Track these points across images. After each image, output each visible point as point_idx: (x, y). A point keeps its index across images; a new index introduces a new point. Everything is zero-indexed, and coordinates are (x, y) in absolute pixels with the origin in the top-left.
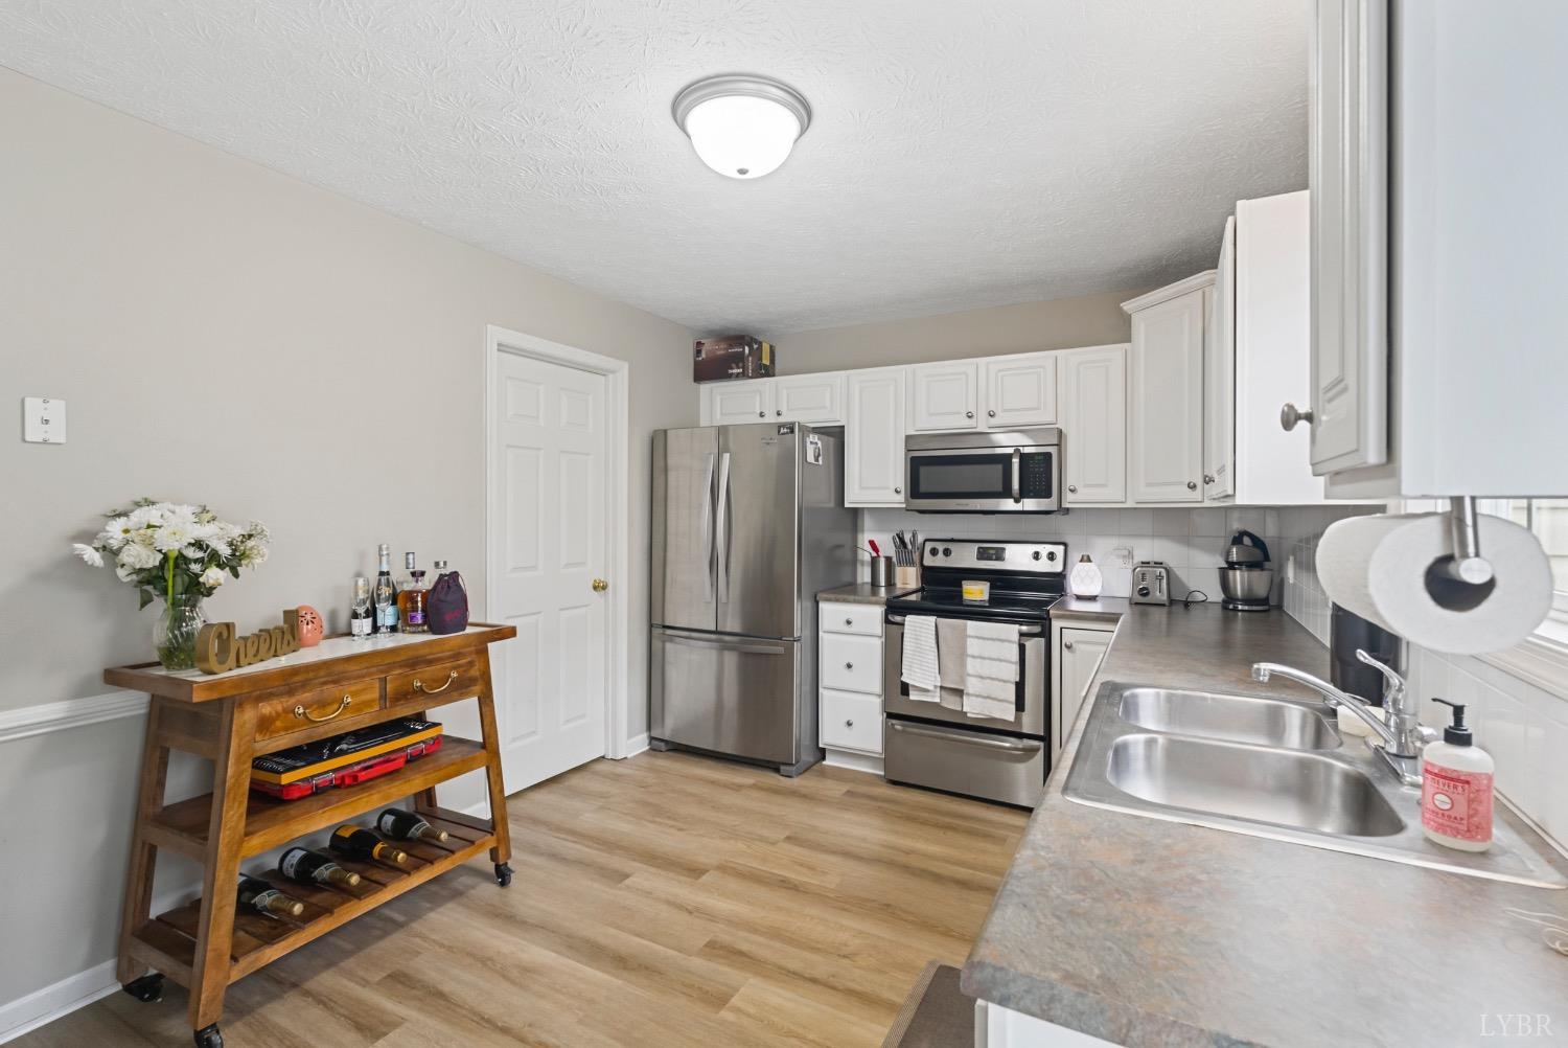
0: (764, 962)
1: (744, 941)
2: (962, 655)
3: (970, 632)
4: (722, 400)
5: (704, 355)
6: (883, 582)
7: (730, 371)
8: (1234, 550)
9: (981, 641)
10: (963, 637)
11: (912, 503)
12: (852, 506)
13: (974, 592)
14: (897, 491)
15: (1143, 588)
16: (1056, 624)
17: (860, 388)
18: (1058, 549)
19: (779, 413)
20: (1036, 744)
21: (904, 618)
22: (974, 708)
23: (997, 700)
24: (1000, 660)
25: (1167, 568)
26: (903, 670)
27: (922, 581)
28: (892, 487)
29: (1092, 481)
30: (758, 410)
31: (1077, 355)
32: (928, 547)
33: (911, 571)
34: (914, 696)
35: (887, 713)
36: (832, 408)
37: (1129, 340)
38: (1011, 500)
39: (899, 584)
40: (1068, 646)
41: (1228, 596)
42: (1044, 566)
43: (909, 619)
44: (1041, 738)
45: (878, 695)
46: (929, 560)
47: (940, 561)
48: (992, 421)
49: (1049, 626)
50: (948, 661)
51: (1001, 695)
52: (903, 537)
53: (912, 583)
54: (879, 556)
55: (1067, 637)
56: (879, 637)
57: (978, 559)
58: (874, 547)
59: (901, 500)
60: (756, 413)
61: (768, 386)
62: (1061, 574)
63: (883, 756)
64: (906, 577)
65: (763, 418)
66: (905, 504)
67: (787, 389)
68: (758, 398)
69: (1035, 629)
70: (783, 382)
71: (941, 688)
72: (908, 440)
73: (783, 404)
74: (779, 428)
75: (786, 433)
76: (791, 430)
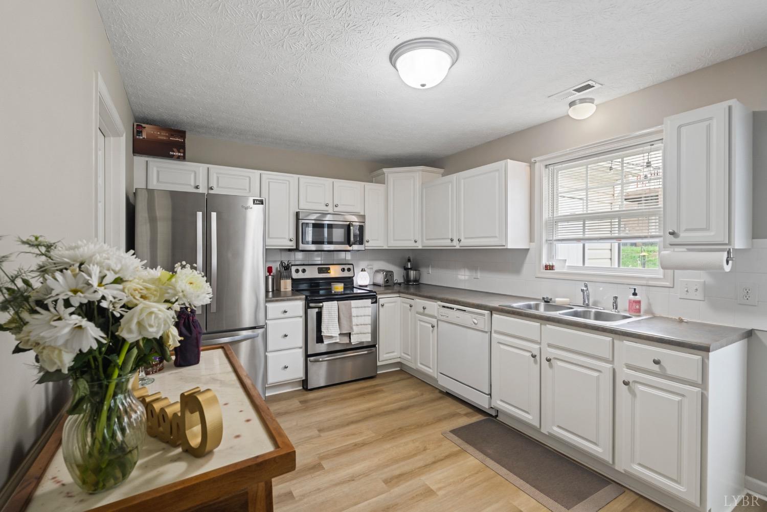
0: (412, 471)
1: (396, 470)
2: (350, 317)
3: (353, 306)
4: (158, 172)
5: (144, 136)
6: (270, 290)
7: (171, 153)
8: (409, 264)
9: (357, 309)
10: (350, 308)
11: (302, 246)
12: (267, 247)
13: (339, 288)
14: (291, 240)
15: (387, 280)
16: (379, 297)
17: (269, 182)
18: (351, 267)
19: (211, 189)
20: (373, 349)
21: (321, 304)
22: (355, 340)
23: (364, 333)
24: (364, 316)
25: (392, 272)
26: (322, 330)
27: (292, 287)
28: (287, 238)
29: (374, 239)
30: (192, 183)
31: (369, 186)
32: (293, 269)
33: (289, 282)
34: (326, 342)
35: (307, 356)
36: (250, 191)
37: (384, 183)
38: (347, 246)
39: (282, 289)
40: (382, 306)
41: (407, 280)
42: (346, 274)
43: (325, 304)
44: (374, 346)
45: (301, 348)
46: (295, 276)
47: (301, 275)
48: (336, 209)
49: (376, 298)
50: (344, 321)
51: (366, 331)
52: (284, 264)
53: (289, 288)
54: (270, 275)
55: (381, 301)
56: (301, 317)
57: (319, 273)
58: (270, 270)
59: (292, 245)
60: (190, 185)
61: (202, 168)
62: (353, 277)
63: (304, 378)
64: (286, 285)
65: (198, 190)
66: (295, 247)
67: (217, 173)
68: (192, 176)
69: (374, 300)
70: (214, 168)
71: (340, 334)
72: (297, 214)
73: (213, 183)
74: (254, 200)
75: (259, 204)
76: (261, 202)
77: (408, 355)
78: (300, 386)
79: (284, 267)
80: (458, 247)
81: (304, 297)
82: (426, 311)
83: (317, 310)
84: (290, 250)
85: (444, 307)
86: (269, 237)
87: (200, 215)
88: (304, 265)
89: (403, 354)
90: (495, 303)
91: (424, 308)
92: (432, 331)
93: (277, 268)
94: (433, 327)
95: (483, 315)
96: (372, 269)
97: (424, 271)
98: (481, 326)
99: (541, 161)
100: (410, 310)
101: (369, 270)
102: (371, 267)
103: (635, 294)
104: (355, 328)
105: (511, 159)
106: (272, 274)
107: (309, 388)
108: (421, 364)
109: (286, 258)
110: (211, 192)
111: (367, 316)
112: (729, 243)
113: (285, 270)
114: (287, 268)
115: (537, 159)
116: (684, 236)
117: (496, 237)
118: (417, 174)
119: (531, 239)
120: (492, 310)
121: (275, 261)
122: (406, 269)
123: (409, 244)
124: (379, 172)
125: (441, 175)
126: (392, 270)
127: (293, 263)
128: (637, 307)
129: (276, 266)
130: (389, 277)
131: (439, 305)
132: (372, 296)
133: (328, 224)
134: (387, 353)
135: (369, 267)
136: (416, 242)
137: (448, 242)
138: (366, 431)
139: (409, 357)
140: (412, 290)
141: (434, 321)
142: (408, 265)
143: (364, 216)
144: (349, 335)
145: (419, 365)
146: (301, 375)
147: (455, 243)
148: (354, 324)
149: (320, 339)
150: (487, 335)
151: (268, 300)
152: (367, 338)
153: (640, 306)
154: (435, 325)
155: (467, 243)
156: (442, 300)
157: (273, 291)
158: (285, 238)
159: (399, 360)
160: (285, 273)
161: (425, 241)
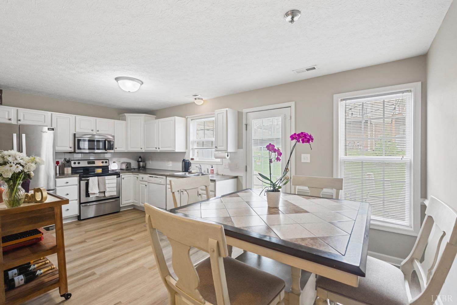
2: (105, 184)
9: (109, 180)
10: (105, 180)
11: (77, 151)
12: (56, 151)
13: (99, 171)
14: (71, 148)
15: (127, 167)
16: (121, 174)
17: (57, 118)
18: (107, 161)
19: (20, 120)
20: (118, 199)
21: (88, 178)
22: (107, 195)
23: (112, 191)
24: (113, 183)
25: (130, 163)
26: (89, 191)
27: (72, 171)
28: (68, 146)
29: (119, 147)
30: (7, 117)
31: (116, 121)
32: (72, 162)
33: (70, 169)
34: (91, 196)
35: (80, 203)
36: (45, 122)
37: (126, 121)
38: (104, 150)
39: (65, 172)
40: (123, 178)
41: (139, 167)
42: (104, 164)
43: (90, 178)
44: (119, 197)
45: (77, 200)
46: (73, 165)
47: (77, 165)
48: (98, 132)
49: (120, 175)
50: (101, 186)
51: (113, 190)
52: (66, 160)
53: (70, 172)
54: (58, 165)
55: (123, 177)
56: (77, 185)
57: (88, 164)
58: (57, 163)
59: (72, 150)
60: (5, 118)
61: (13, 110)
62: (108, 166)
63: (79, 215)
64: (68, 170)
65: (10, 121)
66: (73, 151)
67: (23, 113)
68: (7, 113)
69: (118, 176)
70: (21, 110)
71: (99, 192)
72: (75, 135)
73: (21, 117)
74: (48, 129)
75: (51, 130)
76: (53, 129)
77: (136, 200)
78: (76, 219)
79: (67, 161)
80: (159, 151)
81: (78, 175)
82: (144, 179)
83: (86, 181)
84: (70, 153)
85: (150, 177)
86: (57, 146)
87: (15, 136)
88: (79, 160)
89: (134, 201)
90: (168, 174)
91: (142, 178)
92: (146, 188)
93: (62, 162)
94: (146, 186)
95: (163, 178)
96: (120, 162)
97: (147, 162)
98: (162, 183)
99: (190, 118)
100: (137, 180)
101: (118, 163)
102: (119, 161)
103: (212, 167)
104: (107, 189)
105: (177, 116)
106: (59, 165)
107: (81, 219)
108: (142, 203)
109: (68, 157)
110: (19, 123)
111: (114, 183)
112: (227, 150)
113: (67, 162)
114: (69, 162)
115: (188, 117)
116: (219, 148)
117: (171, 147)
118: (142, 117)
119: (187, 148)
120: (166, 176)
121: (61, 158)
122: (139, 162)
123: (138, 150)
124: (123, 115)
125: (154, 118)
126: (130, 162)
127: (72, 159)
128: (212, 171)
129: (61, 161)
130: (128, 166)
131: (148, 176)
132: (117, 174)
133: (97, 140)
134: (126, 201)
135: (118, 161)
136: (141, 149)
137: (154, 149)
138: (109, 229)
139: (137, 201)
140: (141, 171)
141: (146, 183)
142: (139, 160)
143: (114, 136)
144: (104, 192)
145: (141, 204)
146: (76, 213)
147: (157, 149)
148: (107, 187)
149: (88, 195)
150: (165, 186)
151: (56, 177)
152: (115, 194)
153: (213, 171)
154: (147, 185)
155: (162, 149)
156: (150, 174)
157: (59, 173)
158: (67, 147)
159: (132, 204)
160: (67, 164)
161: (146, 148)
